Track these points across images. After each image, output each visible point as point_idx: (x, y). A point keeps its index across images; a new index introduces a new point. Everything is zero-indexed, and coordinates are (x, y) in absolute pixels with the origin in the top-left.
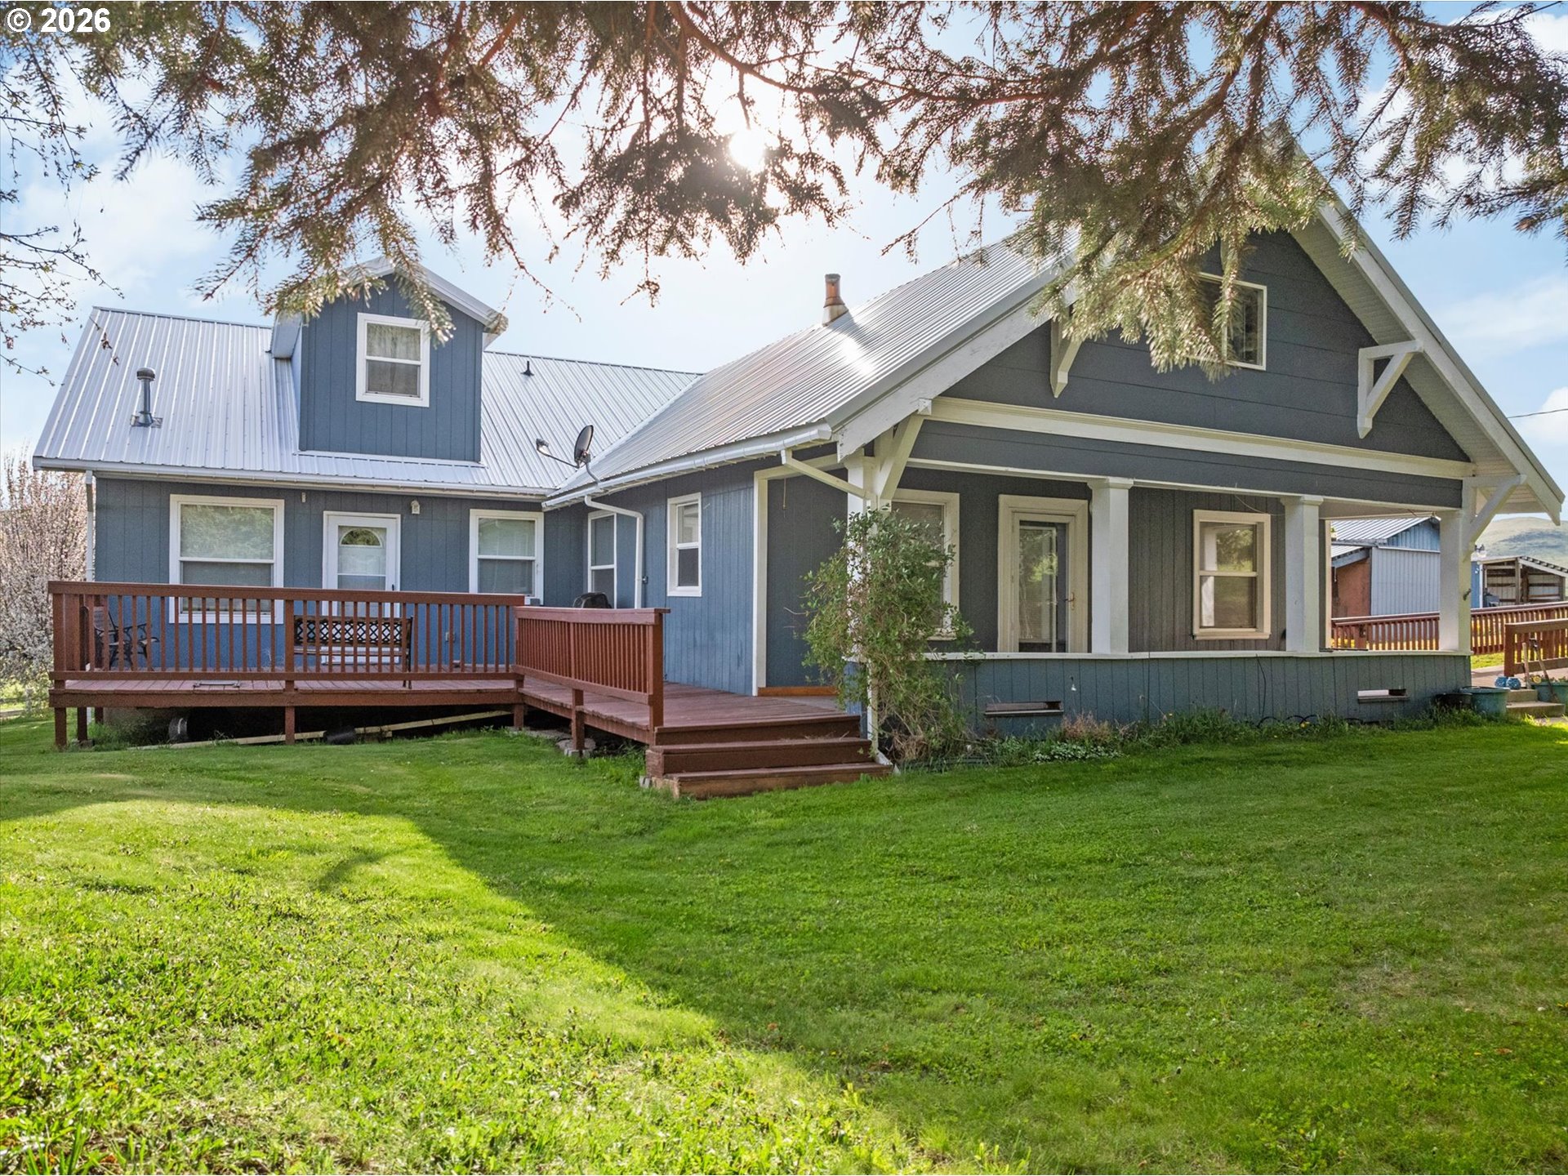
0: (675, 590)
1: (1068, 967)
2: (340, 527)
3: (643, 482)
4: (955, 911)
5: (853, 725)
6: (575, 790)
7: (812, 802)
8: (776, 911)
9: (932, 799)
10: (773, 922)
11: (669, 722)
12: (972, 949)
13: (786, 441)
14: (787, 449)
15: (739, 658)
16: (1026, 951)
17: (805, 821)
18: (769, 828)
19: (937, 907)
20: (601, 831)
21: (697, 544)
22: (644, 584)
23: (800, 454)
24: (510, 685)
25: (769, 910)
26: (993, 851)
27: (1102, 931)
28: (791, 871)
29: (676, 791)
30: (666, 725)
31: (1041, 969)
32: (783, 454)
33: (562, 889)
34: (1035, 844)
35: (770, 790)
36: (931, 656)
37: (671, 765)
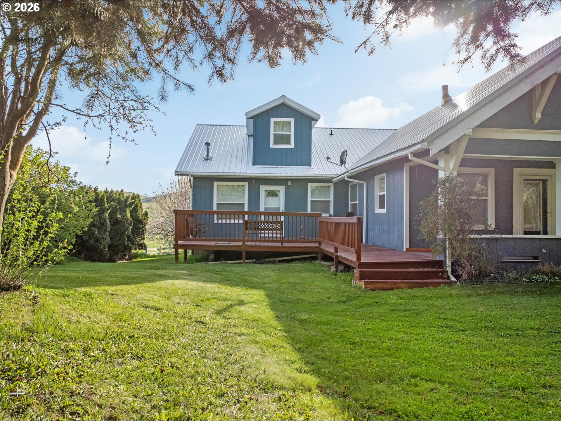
0: (378, 211)
1: (496, 378)
2: (265, 191)
3: (363, 170)
4: (455, 345)
5: (441, 264)
6: (328, 284)
7: (416, 294)
8: (378, 338)
9: (468, 296)
10: (374, 342)
11: (363, 260)
12: (454, 363)
13: (410, 150)
14: (411, 153)
15: (399, 237)
16: (480, 367)
17: (411, 302)
18: (395, 303)
19: (449, 343)
20: (330, 300)
21: (385, 193)
22: (367, 208)
23: (415, 154)
24: (317, 245)
25: (376, 337)
26: (487, 320)
27: (523, 362)
28: (394, 322)
29: (363, 287)
30: (362, 261)
31: (483, 377)
32: (409, 155)
33: (301, 321)
34: (508, 318)
35: (402, 288)
36: (472, 236)
37: (362, 277)
